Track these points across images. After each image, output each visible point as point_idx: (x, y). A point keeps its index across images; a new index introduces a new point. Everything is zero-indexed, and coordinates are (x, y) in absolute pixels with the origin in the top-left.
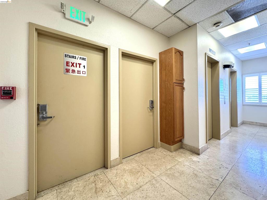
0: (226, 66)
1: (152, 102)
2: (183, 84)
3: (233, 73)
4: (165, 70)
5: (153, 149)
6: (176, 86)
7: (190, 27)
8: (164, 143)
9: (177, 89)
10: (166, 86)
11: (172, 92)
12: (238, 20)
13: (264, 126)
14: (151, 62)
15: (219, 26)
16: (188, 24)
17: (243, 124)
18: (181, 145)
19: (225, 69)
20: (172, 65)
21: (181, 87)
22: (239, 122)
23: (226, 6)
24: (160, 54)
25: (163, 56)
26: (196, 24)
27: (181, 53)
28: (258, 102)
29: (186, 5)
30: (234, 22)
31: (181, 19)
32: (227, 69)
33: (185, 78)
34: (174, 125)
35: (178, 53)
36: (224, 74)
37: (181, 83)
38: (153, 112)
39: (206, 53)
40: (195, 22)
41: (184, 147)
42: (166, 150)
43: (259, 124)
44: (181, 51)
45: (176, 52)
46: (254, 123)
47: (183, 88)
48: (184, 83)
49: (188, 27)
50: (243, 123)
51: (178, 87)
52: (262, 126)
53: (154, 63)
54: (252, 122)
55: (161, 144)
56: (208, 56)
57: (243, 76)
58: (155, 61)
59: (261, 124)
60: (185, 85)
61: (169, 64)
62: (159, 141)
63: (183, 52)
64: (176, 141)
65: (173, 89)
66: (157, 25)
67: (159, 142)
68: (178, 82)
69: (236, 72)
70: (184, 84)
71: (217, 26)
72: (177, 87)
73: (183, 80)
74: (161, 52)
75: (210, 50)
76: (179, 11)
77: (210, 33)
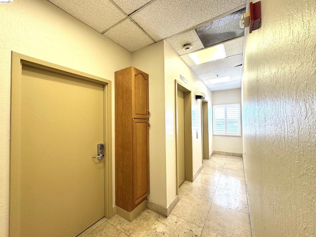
0: (198, 97)
1: (102, 147)
2: (148, 119)
3: (204, 104)
4: (122, 98)
5: (105, 220)
6: (136, 122)
7: (156, 42)
8: (121, 208)
9: (139, 126)
10: (124, 123)
11: (131, 131)
12: (208, 45)
13: (229, 155)
14: (102, 85)
15: (188, 48)
16: (152, 38)
17: (214, 155)
18: (146, 204)
19: (197, 100)
20: (131, 92)
21: (145, 124)
22: (210, 153)
23: (194, 23)
24: (116, 74)
25: (120, 77)
26: (162, 40)
27: (145, 77)
28: (224, 132)
29: (144, 5)
30: (204, 47)
31: (142, 27)
32: (199, 100)
33: (151, 110)
34: (133, 182)
35: (140, 75)
36: (196, 106)
37: (145, 118)
38: (105, 162)
39: (175, 80)
40: (161, 38)
41: (149, 206)
42: (123, 219)
43: (225, 154)
44: (145, 74)
45: (136, 74)
46: (222, 153)
47: (148, 125)
48: (149, 117)
49: (154, 42)
50: (214, 153)
51: (140, 124)
52: (227, 155)
53: (106, 87)
54: (220, 152)
55: (117, 209)
56: (178, 84)
57: (213, 106)
58: (107, 84)
59: (227, 153)
60: (151, 121)
61: (127, 90)
62: (114, 205)
63: (148, 75)
64: (136, 204)
65: (133, 128)
66: (106, 28)
67: (113, 207)
68: (139, 116)
69: (207, 102)
70: (150, 119)
71: (187, 49)
72: (137, 124)
73: (148, 113)
74: (117, 72)
75: (181, 77)
76: (135, 11)
77: (181, 56)
